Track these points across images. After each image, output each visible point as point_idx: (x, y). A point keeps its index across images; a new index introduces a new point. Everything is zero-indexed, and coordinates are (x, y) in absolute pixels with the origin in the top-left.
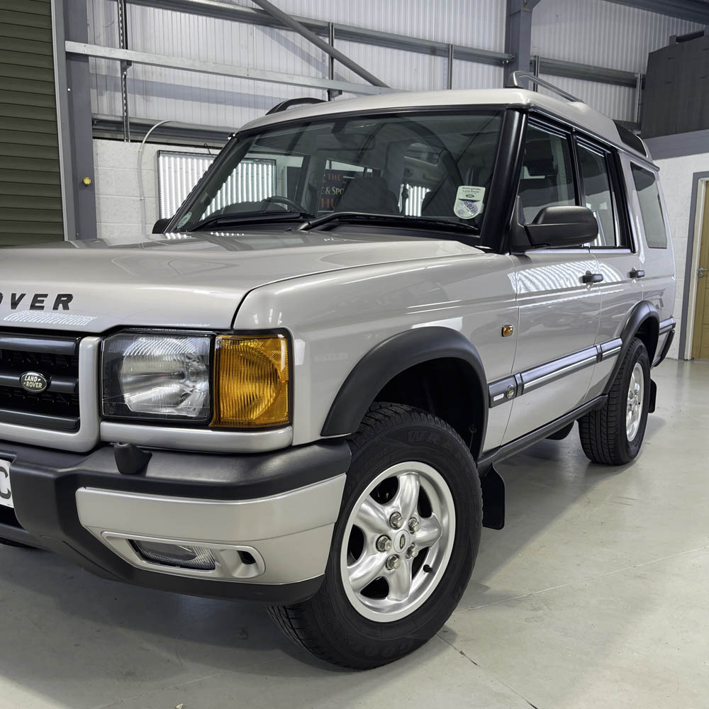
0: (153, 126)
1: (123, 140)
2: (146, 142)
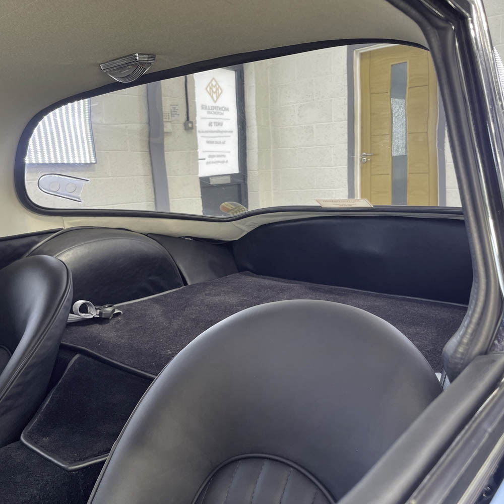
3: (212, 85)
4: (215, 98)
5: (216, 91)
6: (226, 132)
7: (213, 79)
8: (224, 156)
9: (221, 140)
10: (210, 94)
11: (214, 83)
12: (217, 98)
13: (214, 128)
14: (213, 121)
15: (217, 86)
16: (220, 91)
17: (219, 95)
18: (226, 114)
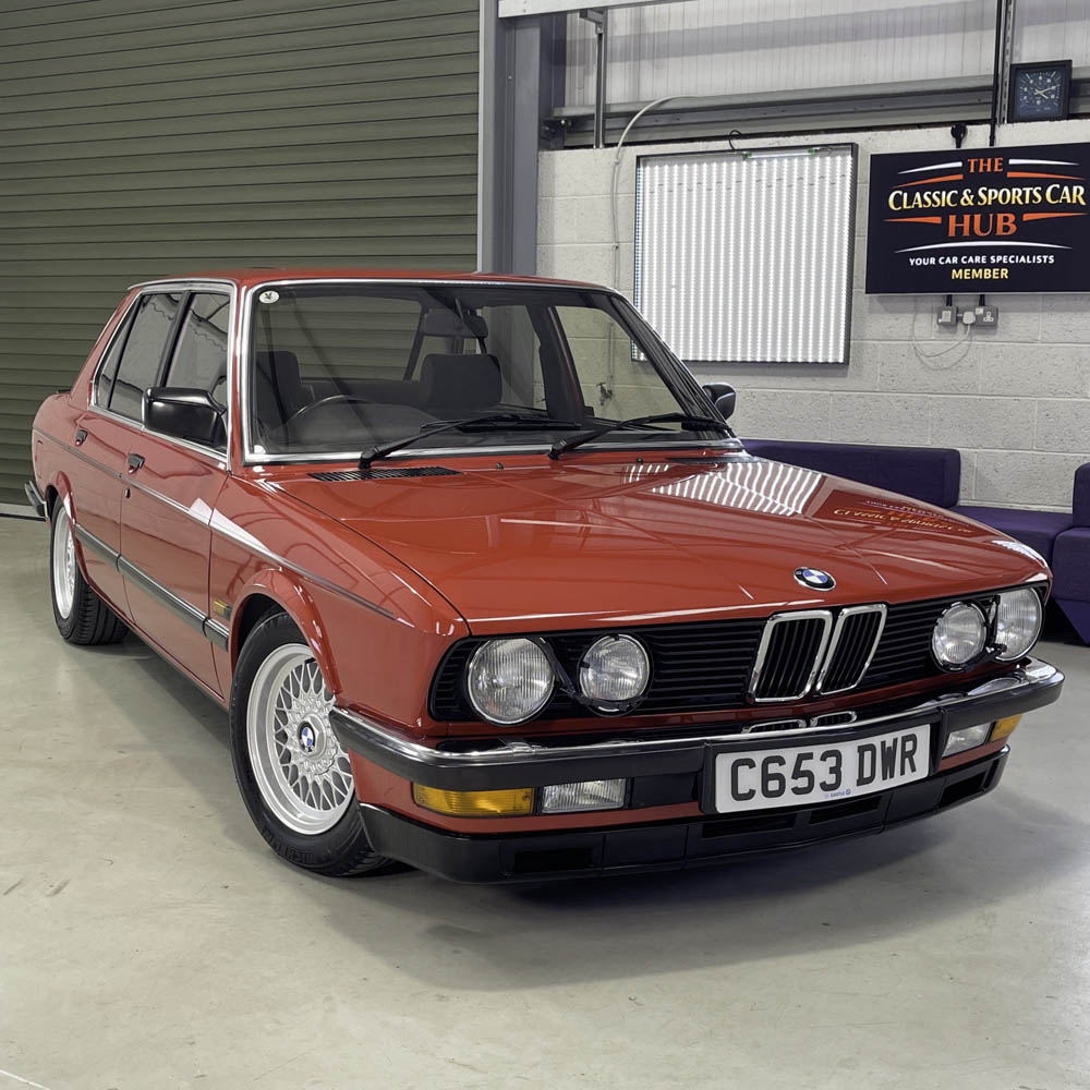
0: (637, 112)
1: (591, 146)
2: (624, 144)
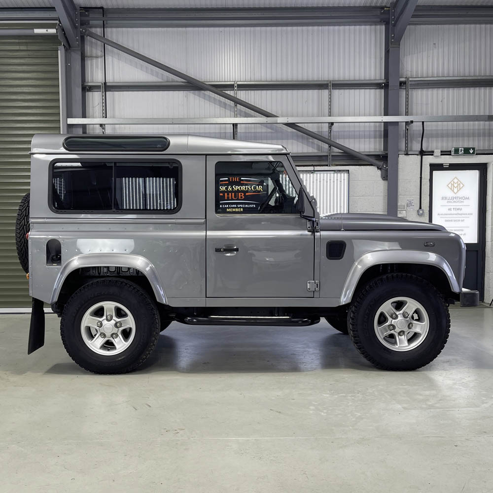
3: (454, 182)
4: (456, 190)
5: (457, 186)
6: (464, 214)
7: (456, 177)
8: (462, 230)
9: (460, 219)
10: (451, 189)
11: (456, 181)
12: (458, 191)
13: (453, 212)
14: (452, 207)
15: (459, 182)
16: (461, 186)
17: (460, 189)
18: (466, 202)
